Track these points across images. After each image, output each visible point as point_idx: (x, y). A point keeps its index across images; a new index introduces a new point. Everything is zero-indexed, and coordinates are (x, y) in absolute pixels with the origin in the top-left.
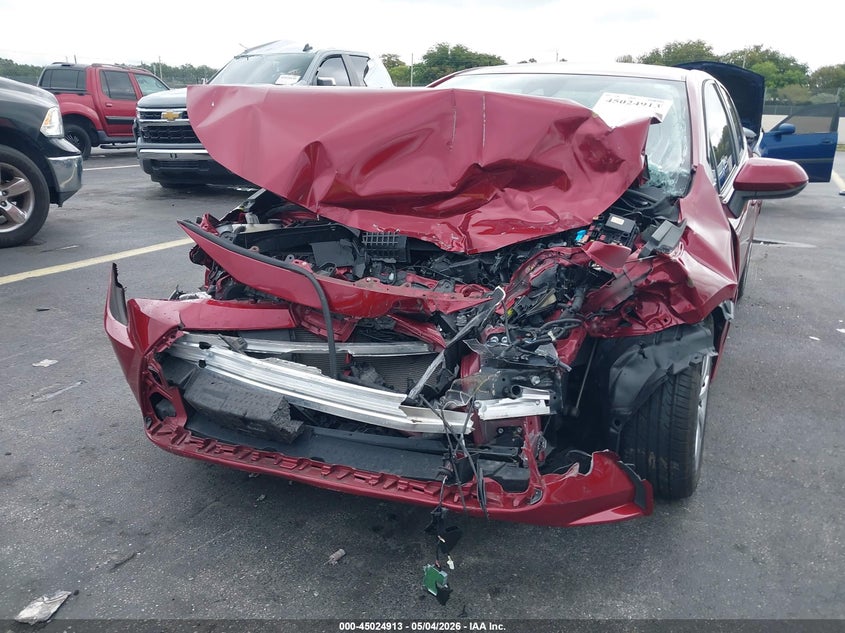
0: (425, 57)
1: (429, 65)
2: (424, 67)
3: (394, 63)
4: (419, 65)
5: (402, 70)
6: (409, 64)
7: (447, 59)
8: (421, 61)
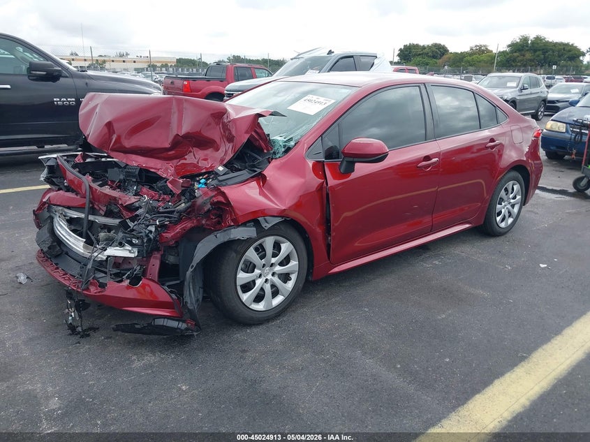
0: (509, 46)
1: (512, 52)
2: (507, 54)
3: (483, 51)
4: (503, 52)
5: (489, 56)
6: (495, 51)
7: (527, 46)
8: (505, 50)
